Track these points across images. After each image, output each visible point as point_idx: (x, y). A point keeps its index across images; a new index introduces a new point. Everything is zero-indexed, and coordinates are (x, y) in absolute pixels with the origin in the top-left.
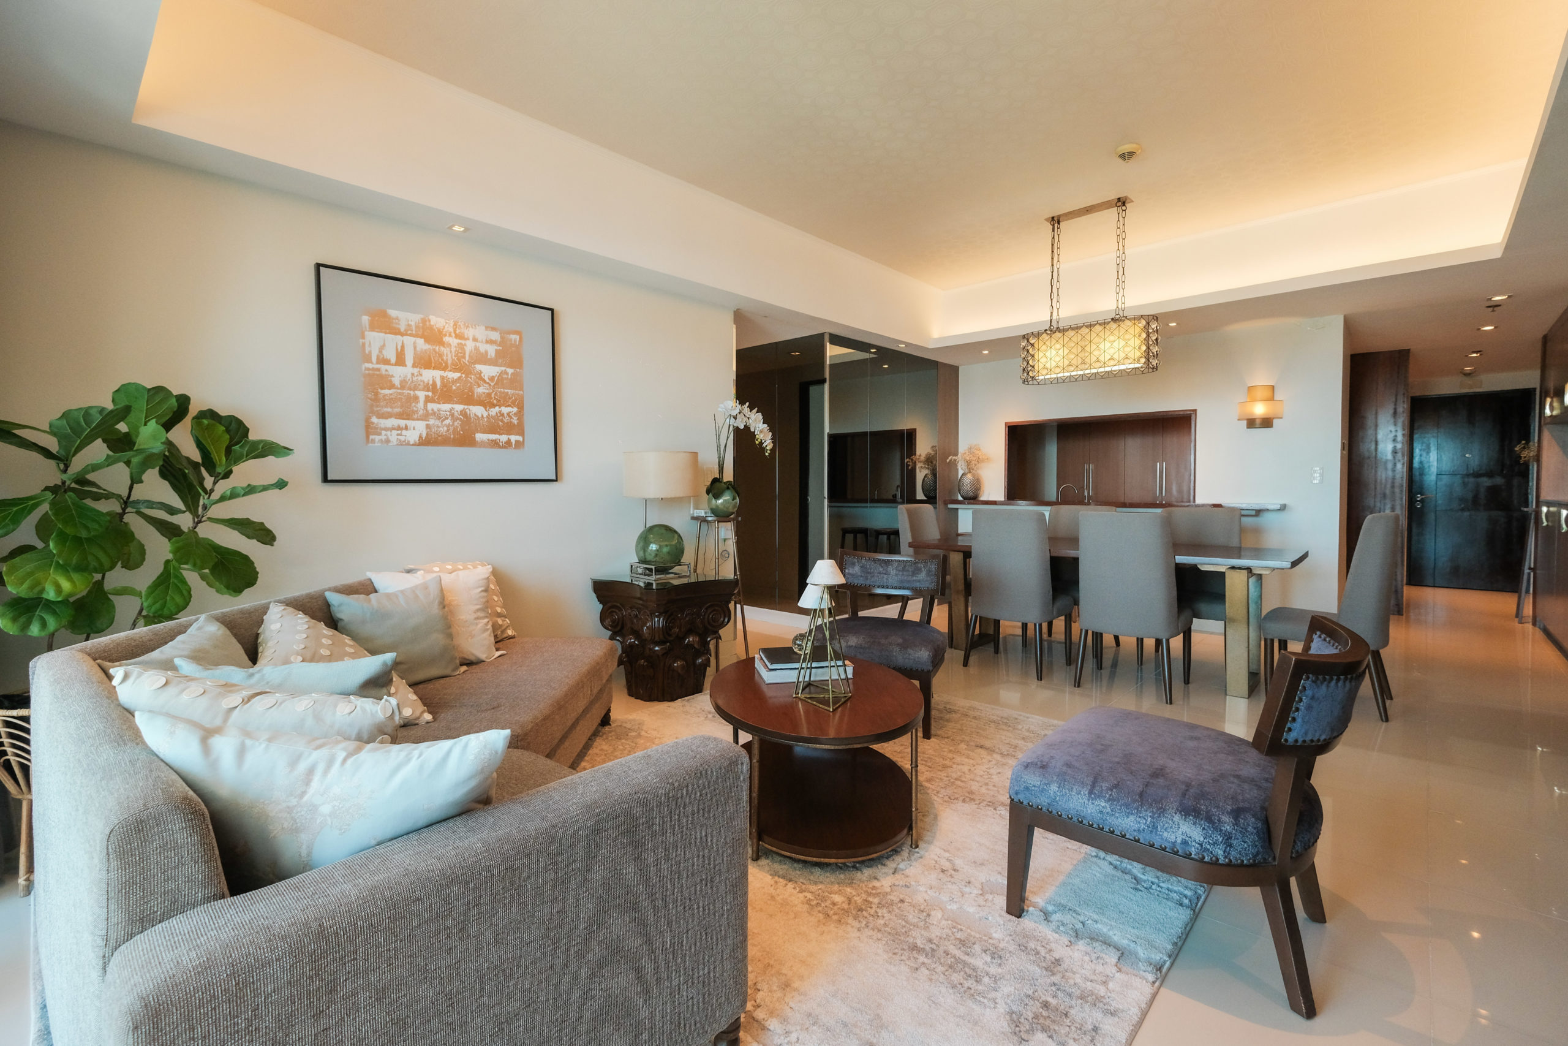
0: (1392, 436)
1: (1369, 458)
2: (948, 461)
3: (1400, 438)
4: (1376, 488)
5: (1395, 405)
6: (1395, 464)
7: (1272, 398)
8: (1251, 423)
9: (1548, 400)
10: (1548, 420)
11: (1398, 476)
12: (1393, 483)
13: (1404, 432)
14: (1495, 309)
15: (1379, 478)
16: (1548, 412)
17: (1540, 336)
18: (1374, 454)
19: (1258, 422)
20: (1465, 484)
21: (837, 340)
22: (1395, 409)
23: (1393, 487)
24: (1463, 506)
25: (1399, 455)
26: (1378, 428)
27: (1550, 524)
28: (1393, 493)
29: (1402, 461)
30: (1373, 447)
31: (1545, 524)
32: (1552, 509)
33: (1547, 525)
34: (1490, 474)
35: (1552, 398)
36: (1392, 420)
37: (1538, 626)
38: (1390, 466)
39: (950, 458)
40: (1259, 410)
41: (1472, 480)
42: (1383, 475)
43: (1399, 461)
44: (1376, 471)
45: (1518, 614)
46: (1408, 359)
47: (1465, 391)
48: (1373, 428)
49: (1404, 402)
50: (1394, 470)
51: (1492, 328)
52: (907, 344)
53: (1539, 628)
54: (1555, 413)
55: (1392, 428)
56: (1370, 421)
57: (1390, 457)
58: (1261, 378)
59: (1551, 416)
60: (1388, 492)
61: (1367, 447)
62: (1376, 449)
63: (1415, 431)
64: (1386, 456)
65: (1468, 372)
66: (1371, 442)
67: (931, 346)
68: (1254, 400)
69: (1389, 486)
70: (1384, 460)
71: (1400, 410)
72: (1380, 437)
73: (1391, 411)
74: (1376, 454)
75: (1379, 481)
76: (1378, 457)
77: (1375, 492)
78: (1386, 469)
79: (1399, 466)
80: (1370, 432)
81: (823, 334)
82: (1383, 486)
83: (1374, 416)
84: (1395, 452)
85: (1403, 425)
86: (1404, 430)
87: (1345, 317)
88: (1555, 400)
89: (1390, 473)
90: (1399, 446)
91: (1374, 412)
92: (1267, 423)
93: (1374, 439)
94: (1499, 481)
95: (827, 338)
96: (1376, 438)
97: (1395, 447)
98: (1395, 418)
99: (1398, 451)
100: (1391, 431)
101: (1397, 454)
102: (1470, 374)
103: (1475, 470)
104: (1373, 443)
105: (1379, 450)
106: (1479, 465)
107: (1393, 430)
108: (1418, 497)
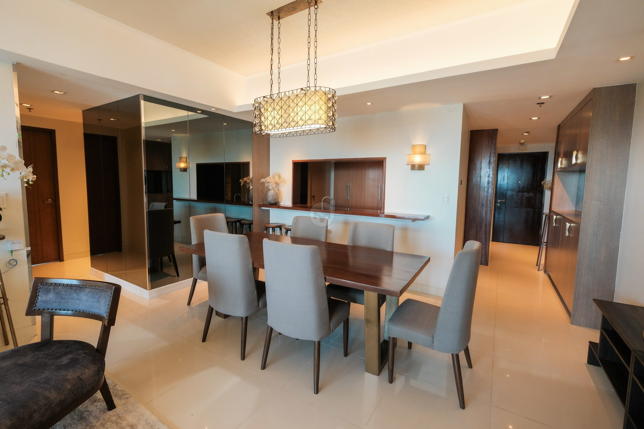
0: (487, 174)
1: (477, 185)
2: (261, 182)
3: (491, 176)
4: (479, 201)
5: (490, 158)
6: (488, 189)
7: (424, 153)
8: (413, 167)
9: (560, 159)
10: (559, 170)
11: (489, 195)
12: (487, 199)
13: (493, 173)
14: (542, 105)
15: (481, 195)
16: (559, 165)
17: (557, 125)
18: (479, 183)
19: (416, 166)
20: (517, 195)
21: (148, 99)
22: (490, 160)
23: (487, 200)
24: (516, 205)
25: (490, 185)
26: (482, 170)
27: (557, 225)
28: (487, 204)
29: (491, 187)
30: (479, 179)
31: (554, 225)
32: (558, 217)
33: (555, 226)
34: (528, 191)
35: (562, 158)
36: (488, 166)
37: (546, 273)
38: (486, 190)
39: (262, 180)
40: (418, 159)
41: (520, 193)
42: (483, 194)
43: (490, 187)
44: (480, 192)
45: (538, 264)
46: (496, 134)
47: (520, 152)
48: (479, 170)
49: (494, 157)
50: (488, 192)
51: (537, 118)
52: (217, 109)
53: (547, 274)
54: (563, 166)
55: (488, 170)
56: (478, 165)
57: (486, 185)
58: (419, 141)
59: (561, 168)
60: (485, 203)
61: (475, 180)
62: (480, 181)
63: (499, 170)
64: (485, 184)
65: (522, 143)
66: (478, 177)
67: (235, 111)
68: (415, 153)
69: (485, 200)
70: (483, 187)
71: (492, 161)
72: (482, 175)
73: (488, 161)
74: (480, 183)
75: (481, 197)
76: (481, 185)
77: (479, 202)
78: (484, 191)
79: (490, 190)
80: (478, 171)
81: (138, 96)
82: (482, 200)
83: (480, 163)
84: (488, 183)
85: (493, 169)
86: (493, 171)
87: (464, 104)
88: (563, 159)
89: (486, 193)
90: (491, 180)
91: (480, 161)
92: (421, 167)
93: (479, 176)
94: (531, 194)
95: (141, 97)
96: (480, 175)
97: (489, 180)
98: (489, 165)
99: (490, 182)
100: (487, 172)
101: (490, 184)
102: (523, 144)
103: (522, 189)
104: (479, 178)
105: (482, 181)
106: (524, 187)
107: (488, 171)
108: (499, 201)
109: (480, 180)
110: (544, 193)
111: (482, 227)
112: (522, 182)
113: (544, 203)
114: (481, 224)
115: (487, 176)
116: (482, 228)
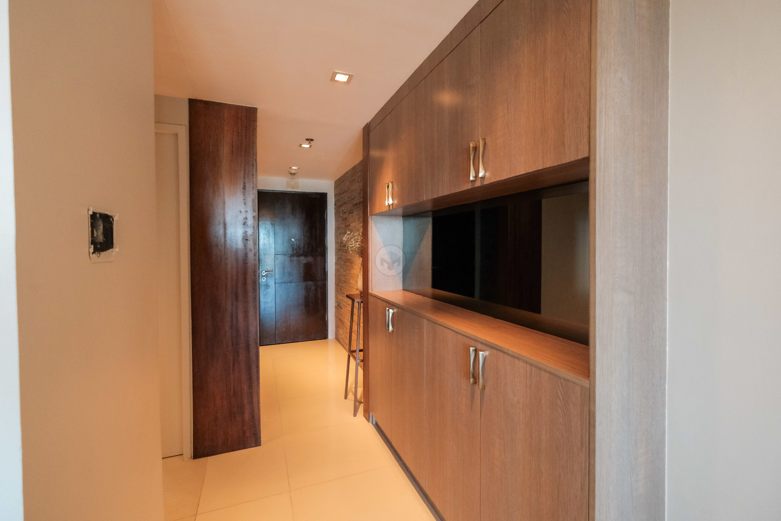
0: (241, 218)
1: (217, 245)
3: (250, 222)
4: (226, 286)
5: (245, 179)
6: (246, 254)
12: (245, 279)
13: (254, 215)
15: (229, 271)
18: (223, 240)
20: (291, 261)
23: (245, 283)
26: (227, 206)
28: (246, 291)
29: (253, 251)
30: (222, 231)
34: (305, 254)
36: (241, 198)
38: (241, 256)
41: (295, 258)
42: (235, 267)
43: (251, 250)
44: (226, 263)
47: (290, 190)
48: (221, 206)
50: (245, 262)
55: (241, 207)
57: (240, 245)
62: (225, 235)
64: (237, 243)
65: (293, 171)
66: (219, 224)
69: (241, 283)
70: (233, 249)
72: (228, 219)
74: (225, 241)
75: (229, 276)
76: (228, 246)
78: (237, 261)
79: (251, 256)
80: (217, 210)
84: (245, 239)
85: (253, 205)
86: (254, 211)
90: (251, 233)
93: (222, 221)
94: (310, 259)
96: (224, 220)
97: (245, 232)
98: (244, 195)
99: (248, 238)
100: (241, 212)
101: (249, 242)
102: (294, 174)
103: (297, 251)
104: (221, 226)
105: (228, 235)
106: (299, 248)
107: (243, 210)
108: (264, 273)
109: (225, 232)
110: (326, 255)
111: (238, 353)
112: (296, 240)
113: (327, 272)
114: (237, 344)
115: (242, 223)
116: (239, 356)
